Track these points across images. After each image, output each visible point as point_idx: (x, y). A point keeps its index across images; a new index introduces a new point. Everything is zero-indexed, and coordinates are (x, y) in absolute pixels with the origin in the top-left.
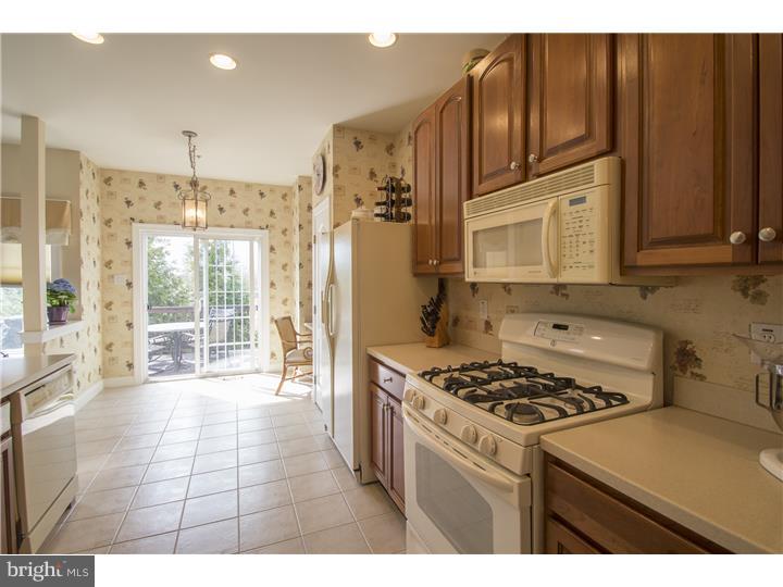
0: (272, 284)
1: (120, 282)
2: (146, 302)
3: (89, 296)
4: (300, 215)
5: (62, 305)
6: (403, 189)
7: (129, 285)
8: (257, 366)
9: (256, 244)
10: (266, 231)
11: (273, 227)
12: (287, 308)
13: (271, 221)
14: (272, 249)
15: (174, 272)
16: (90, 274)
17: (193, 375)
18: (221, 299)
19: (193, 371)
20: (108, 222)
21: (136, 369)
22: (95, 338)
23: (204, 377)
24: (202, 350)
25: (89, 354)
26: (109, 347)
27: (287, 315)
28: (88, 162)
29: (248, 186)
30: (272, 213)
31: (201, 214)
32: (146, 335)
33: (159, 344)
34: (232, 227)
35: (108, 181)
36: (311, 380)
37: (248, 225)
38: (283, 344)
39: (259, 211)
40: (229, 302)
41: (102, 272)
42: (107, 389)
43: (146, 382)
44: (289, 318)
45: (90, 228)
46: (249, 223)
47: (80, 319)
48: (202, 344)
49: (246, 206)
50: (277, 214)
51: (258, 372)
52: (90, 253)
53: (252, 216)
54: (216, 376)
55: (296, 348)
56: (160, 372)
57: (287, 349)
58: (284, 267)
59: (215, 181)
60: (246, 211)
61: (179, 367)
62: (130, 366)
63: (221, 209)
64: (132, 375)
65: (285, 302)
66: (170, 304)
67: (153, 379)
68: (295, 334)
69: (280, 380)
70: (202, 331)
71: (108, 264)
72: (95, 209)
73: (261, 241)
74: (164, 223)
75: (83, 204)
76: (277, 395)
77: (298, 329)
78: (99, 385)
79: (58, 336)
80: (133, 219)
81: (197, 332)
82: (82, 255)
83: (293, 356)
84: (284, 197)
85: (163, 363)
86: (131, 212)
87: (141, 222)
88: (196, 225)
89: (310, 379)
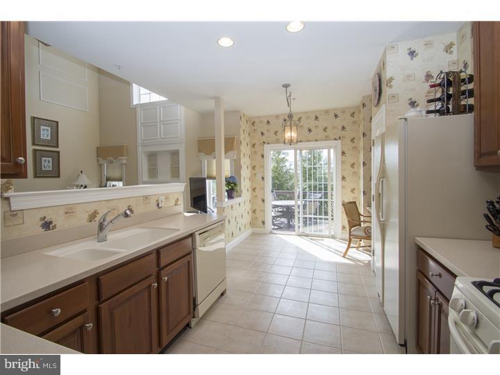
0: (343, 178)
1: (259, 177)
2: (271, 188)
3: (245, 185)
4: (364, 126)
5: (232, 189)
6: (463, 80)
7: (263, 178)
8: (333, 233)
9: (332, 150)
10: (339, 141)
11: (344, 137)
12: (355, 195)
13: (343, 133)
14: (343, 153)
15: (291, 171)
16: (245, 173)
17: (294, 233)
18: (315, 187)
19: (294, 231)
20: (254, 146)
21: (266, 225)
22: (248, 206)
23: (300, 235)
24: (299, 218)
25: (245, 214)
26: (254, 211)
27: (354, 200)
28: (244, 115)
29: (327, 112)
30: (343, 128)
31: (294, 135)
32: (271, 207)
33: (281, 212)
34: (316, 141)
35: (253, 123)
36: (370, 251)
37: (327, 138)
38: (349, 221)
39: (334, 127)
40: (320, 189)
41: (251, 172)
42: (253, 234)
43: (271, 233)
44: (355, 203)
45: (245, 149)
46: (327, 137)
47: (240, 196)
48: (299, 215)
49: (325, 126)
50: (347, 128)
51: (333, 237)
52: (245, 162)
53: (329, 132)
54: (307, 236)
55: (360, 225)
56: (280, 228)
57: (351, 226)
58: (353, 165)
59: (306, 113)
60: (325, 129)
61: (290, 227)
62: (263, 223)
63: (310, 130)
64: (264, 228)
65: (353, 190)
66: (288, 189)
67: (274, 232)
68: (359, 215)
69: (346, 246)
70: (299, 206)
71: (254, 168)
72: (248, 139)
73: (335, 148)
74: (279, 143)
75: (242, 138)
76: (344, 257)
77: (361, 211)
78: (249, 231)
79: (230, 204)
80: (264, 142)
81: (296, 207)
82: (242, 163)
83: (357, 231)
84: (353, 115)
85: (282, 223)
86: (264, 138)
87: (268, 143)
88: (291, 142)
89: (369, 249)
